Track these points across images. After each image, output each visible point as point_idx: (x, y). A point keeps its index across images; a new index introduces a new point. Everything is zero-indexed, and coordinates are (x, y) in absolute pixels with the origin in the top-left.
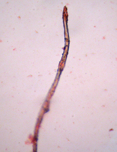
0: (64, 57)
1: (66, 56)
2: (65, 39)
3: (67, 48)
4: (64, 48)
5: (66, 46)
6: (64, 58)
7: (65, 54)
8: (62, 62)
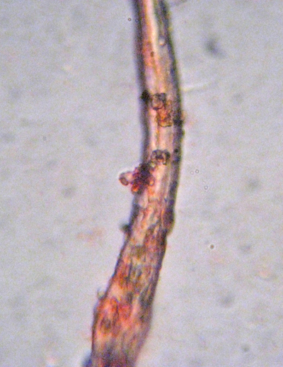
0: (141, 251)
1: (152, 245)
2: (145, 97)
3: (160, 172)
4: (142, 179)
5: (159, 156)
6: (137, 263)
7: (148, 222)
8: (117, 292)
